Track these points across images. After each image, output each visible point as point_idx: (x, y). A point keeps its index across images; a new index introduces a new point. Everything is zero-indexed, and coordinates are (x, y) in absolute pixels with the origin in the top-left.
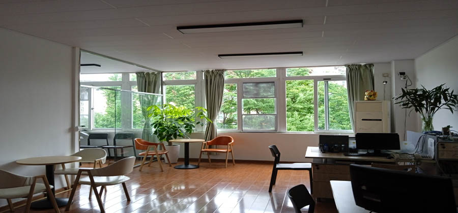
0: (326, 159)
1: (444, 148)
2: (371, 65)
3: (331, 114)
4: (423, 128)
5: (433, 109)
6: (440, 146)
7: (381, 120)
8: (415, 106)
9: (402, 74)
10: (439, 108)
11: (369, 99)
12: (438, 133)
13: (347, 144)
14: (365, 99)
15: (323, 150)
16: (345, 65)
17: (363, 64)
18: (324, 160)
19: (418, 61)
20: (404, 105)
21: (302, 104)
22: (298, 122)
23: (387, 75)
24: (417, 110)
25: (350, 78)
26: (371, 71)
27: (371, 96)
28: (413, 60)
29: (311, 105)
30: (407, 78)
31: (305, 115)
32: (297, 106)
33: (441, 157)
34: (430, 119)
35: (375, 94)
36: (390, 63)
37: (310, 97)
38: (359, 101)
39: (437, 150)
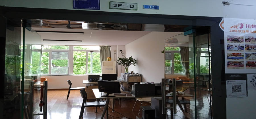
0: (91, 84)
1: (130, 78)
2: (109, 46)
3: (93, 67)
4: (125, 71)
5: (128, 65)
6: (129, 78)
7: (112, 69)
8: (123, 64)
9: (121, 51)
10: (130, 65)
11: (108, 61)
12: (130, 73)
13: (99, 78)
14: (107, 60)
15: (90, 81)
16: (99, 46)
17: (106, 46)
18: (90, 84)
19: (127, 46)
20: (119, 63)
21: (79, 61)
22: (76, 70)
23: (115, 51)
24: (123, 65)
25: (101, 52)
26: (109, 49)
27: (109, 59)
28: (125, 45)
29: (83, 62)
30: (122, 53)
31: (80, 67)
32: (76, 62)
33: (129, 82)
34: (127, 68)
35: (110, 59)
36: (116, 46)
37: (83, 58)
38: (104, 61)
39: (128, 79)
